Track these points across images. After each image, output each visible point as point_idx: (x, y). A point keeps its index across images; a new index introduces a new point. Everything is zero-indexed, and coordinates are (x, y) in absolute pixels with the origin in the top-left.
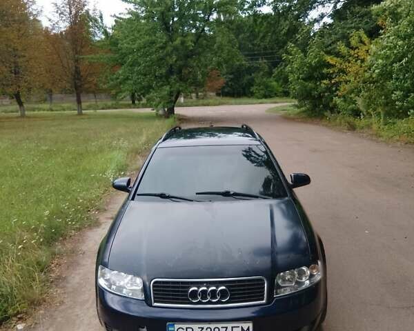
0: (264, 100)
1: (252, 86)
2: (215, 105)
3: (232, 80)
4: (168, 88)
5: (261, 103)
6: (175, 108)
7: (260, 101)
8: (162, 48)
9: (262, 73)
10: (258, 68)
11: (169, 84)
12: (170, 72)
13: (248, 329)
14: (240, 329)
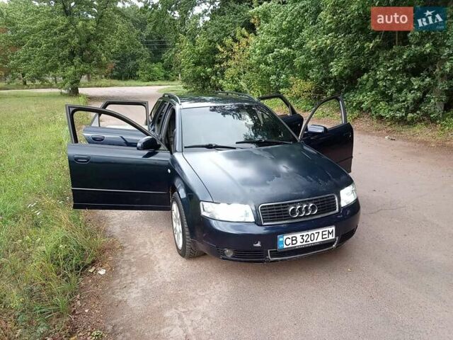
0: (150, 83)
1: (138, 70)
2: (107, 87)
3: (118, 64)
4: (73, 68)
5: (148, 85)
6: (79, 89)
7: (147, 83)
8: (61, 31)
9: (144, 59)
10: (141, 55)
11: (73, 64)
12: (72, 54)
13: (332, 231)
14: (327, 233)
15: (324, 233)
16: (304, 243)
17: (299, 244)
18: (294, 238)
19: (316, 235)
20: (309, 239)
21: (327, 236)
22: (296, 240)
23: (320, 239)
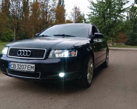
13: (33, 67)
14: (30, 67)
15: (29, 67)
16: (19, 69)
17: (16, 69)
18: (15, 65)
19: (25, 66)
20: (21, 68)
21: (30, 69)
22: (15, 66)
23: (26, 69)
